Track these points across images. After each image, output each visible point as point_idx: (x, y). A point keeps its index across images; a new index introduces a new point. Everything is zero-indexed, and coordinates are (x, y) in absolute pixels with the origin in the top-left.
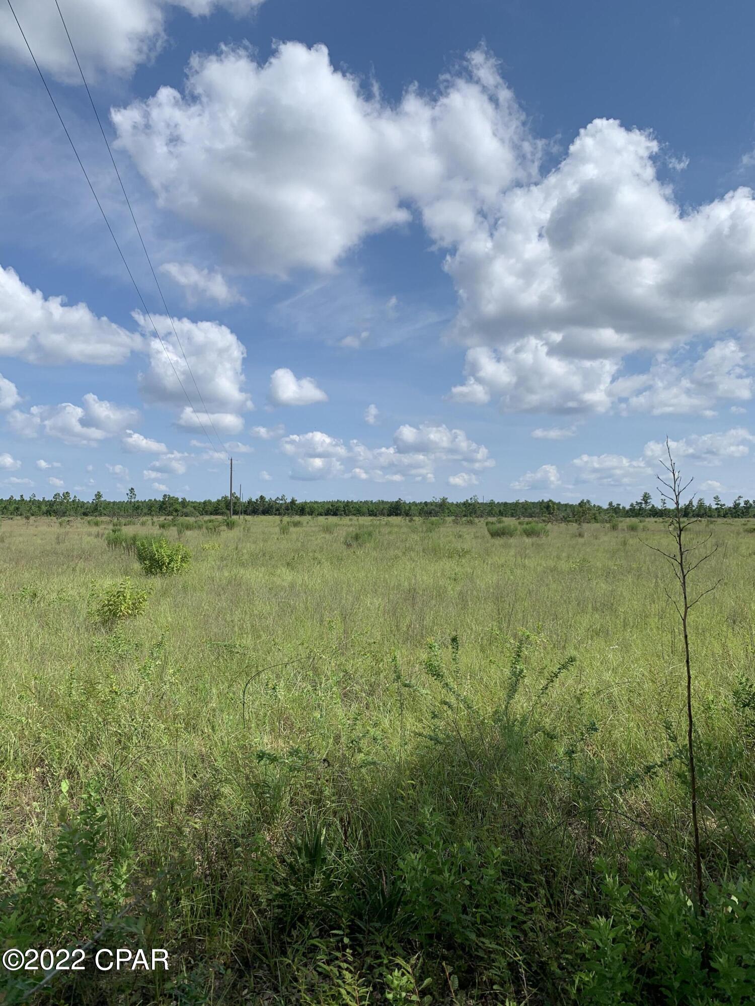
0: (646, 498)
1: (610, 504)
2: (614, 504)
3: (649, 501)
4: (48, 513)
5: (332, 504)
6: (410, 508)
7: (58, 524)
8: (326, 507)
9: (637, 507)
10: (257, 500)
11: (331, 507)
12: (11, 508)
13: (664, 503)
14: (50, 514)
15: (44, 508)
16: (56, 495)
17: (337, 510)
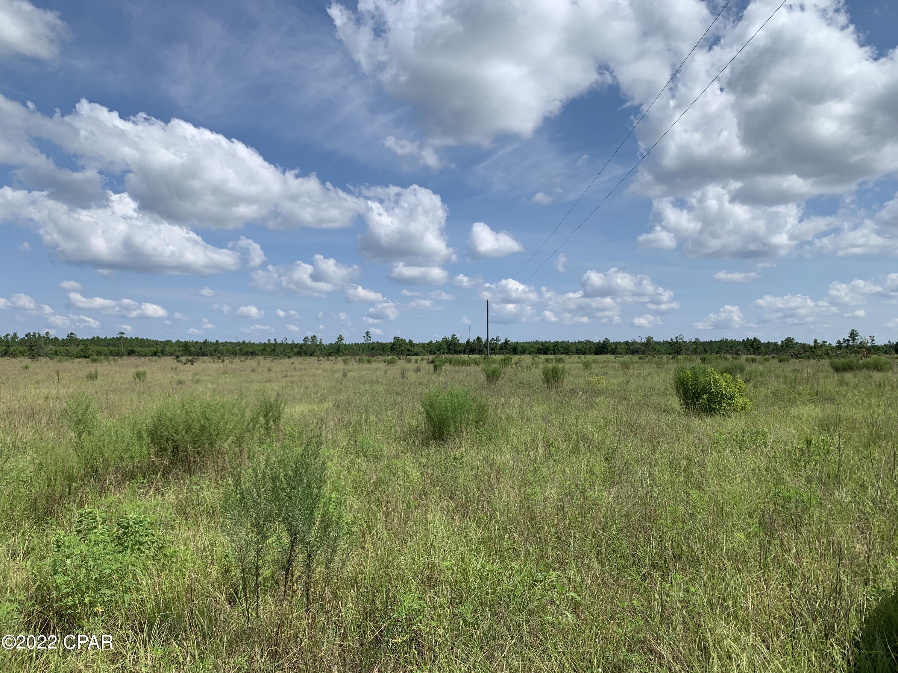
0: (853, 334)
1: (815, 341)
2: (820, 341)
3: (856, 338)
4: (299, 354)
5: (543, 344)
6: (616, 346)
7: (342, 363)
8: (537, 346)
9: (844, 345)
10: (474, 341)
11: (541, 346)
12: (269, 350)
13: (873, 340)
14: (301, 354)
15: (296, 350)
16: (305, 338)
17: (547, 349)
